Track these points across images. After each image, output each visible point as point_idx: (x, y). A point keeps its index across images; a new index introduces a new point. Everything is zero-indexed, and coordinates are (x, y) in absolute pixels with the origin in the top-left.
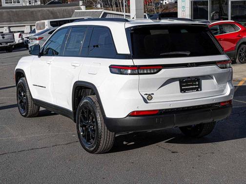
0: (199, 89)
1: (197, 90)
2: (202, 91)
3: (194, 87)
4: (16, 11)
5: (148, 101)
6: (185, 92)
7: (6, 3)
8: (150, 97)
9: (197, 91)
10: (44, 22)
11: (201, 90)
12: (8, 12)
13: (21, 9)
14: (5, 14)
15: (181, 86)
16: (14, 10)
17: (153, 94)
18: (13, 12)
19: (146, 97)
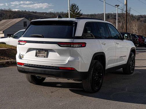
2: (48, 58)
5: (22, 58)
9: (44, 57)
15: (36, 53)
17: (24, 55)
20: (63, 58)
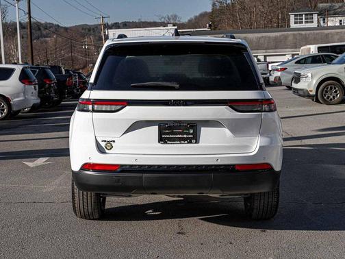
0: (194, 141)
1: (191, 142)
2: (200, 144)
3: (185, 136)
4: (305, 34)
5: (107, 151)
6: (165, 143)
7: (295, 23)
8: (110, 144)
9: (188, 143)
10: (310, 48)
11: (197, 142)
12: (294, 35)
13: (312, 32)
14: (290, 38)
15: (161, 134)
16: (303, 32)
17: (114, 141)
18: (302, 34)
19: (103, 144)
20: (241, 140)
